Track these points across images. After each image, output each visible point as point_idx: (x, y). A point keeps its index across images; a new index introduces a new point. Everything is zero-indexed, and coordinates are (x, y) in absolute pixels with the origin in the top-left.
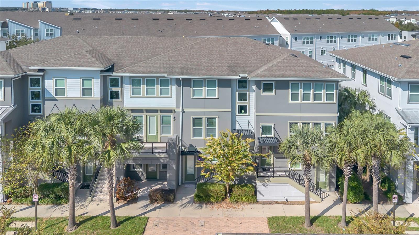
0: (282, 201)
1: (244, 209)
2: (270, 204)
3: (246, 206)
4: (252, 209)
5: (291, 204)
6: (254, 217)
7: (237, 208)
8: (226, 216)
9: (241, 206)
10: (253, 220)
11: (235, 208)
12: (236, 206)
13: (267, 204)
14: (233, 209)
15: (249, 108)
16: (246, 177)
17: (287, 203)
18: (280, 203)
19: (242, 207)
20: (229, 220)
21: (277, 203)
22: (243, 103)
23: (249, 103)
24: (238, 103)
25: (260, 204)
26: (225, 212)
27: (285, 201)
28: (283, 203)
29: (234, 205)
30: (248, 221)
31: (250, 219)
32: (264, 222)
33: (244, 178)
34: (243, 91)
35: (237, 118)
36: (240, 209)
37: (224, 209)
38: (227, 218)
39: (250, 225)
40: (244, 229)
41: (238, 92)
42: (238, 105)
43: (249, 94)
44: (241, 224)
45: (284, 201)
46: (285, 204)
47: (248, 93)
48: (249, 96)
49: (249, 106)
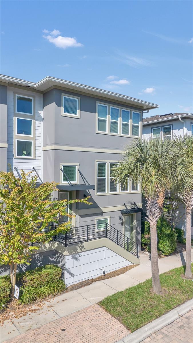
0: (98, 276)
1: (52, 306)
2: (85, 285)
3: (52, 301)
4: (64, 301)
5: (111, 277)
6: (79, 311)
7: (38, 309)
8: (26, 329)
9: (44, 304)
10: (80, 316)
11: (35, 310)
12: (35, 307)
13: (81, 287)
14: (33, 314)
15: (35, 146)
16: (40, 255)
17: (105, 277)
18: (97, 281)
19: (46, 305)
20: (38, 334)
21: (93, 281)
22: (24, 138)
23: (34, 139)
24: (17, 137)
25: (71, 290)
26: (22, 324)
27: (102, 276)
28: (100, 279)
29: (30, 307)
30: (74, 321)
31: (74, 316)
32: (99, 312)
33: (37, 257)
34: (24, 116)
35: (16, 163)
36: (46, 309)
37: (15, 320)
38: (32, 333)
39: (82, 326)
40: (78, 337)
41: (16, 118)
42: (16, 140)
43: (35, 123)
44: (64, 330)
45: (100, 275)
46: (104, 279)
47: (33, 121)
48: (35, 126)
49: (35, 143)
